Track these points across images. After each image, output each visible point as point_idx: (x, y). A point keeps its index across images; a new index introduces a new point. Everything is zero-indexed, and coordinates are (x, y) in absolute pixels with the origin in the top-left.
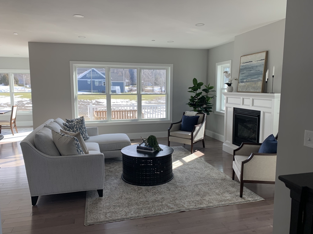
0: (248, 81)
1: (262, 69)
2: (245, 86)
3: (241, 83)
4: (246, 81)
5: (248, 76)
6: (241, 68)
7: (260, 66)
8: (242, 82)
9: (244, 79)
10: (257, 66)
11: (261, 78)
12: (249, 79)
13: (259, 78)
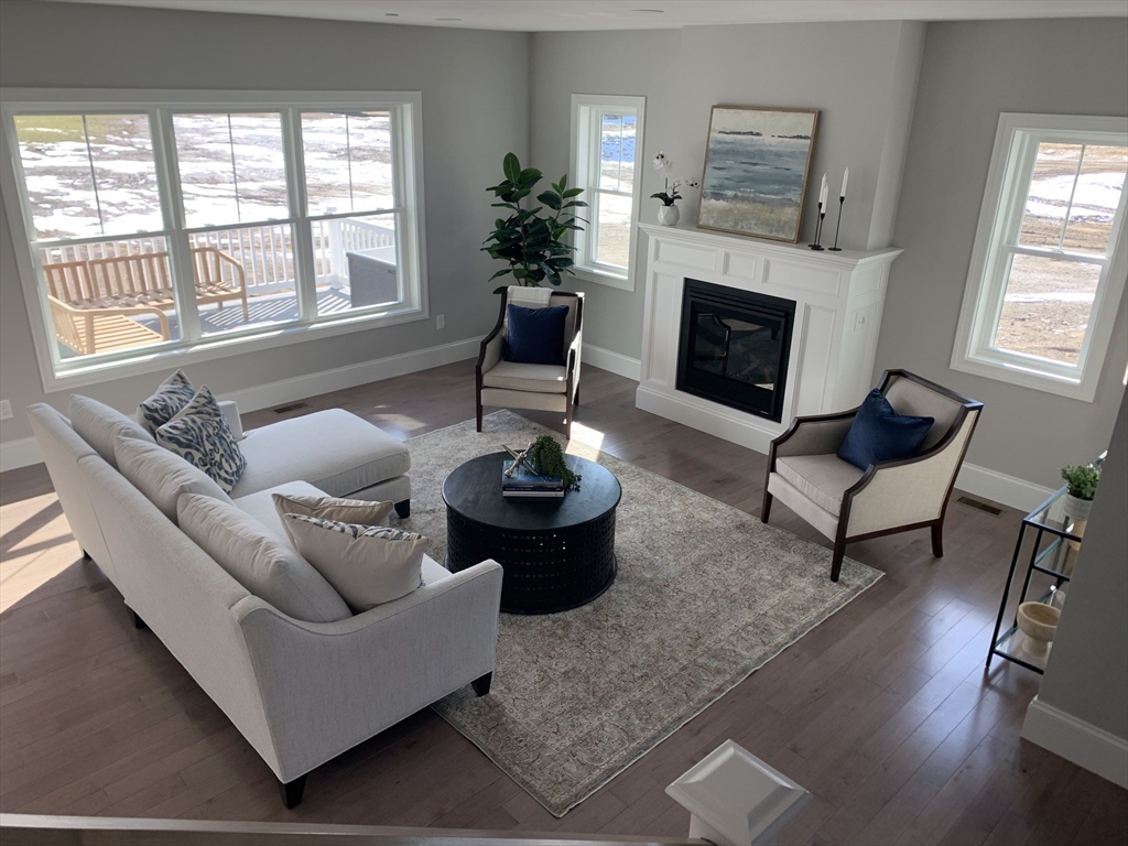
0: (743, 199)
1: (800, 168)
2: (730, 210)
3: (713, 201)
4: (735, 197)
5: (741, 180)
6: (711, 146)
7: (792, 155)
8: (718, 196)
9: (728, 188)
10: (778, 155)
11: (796, 196)
12: (749, 191)
13: (788, 196)
